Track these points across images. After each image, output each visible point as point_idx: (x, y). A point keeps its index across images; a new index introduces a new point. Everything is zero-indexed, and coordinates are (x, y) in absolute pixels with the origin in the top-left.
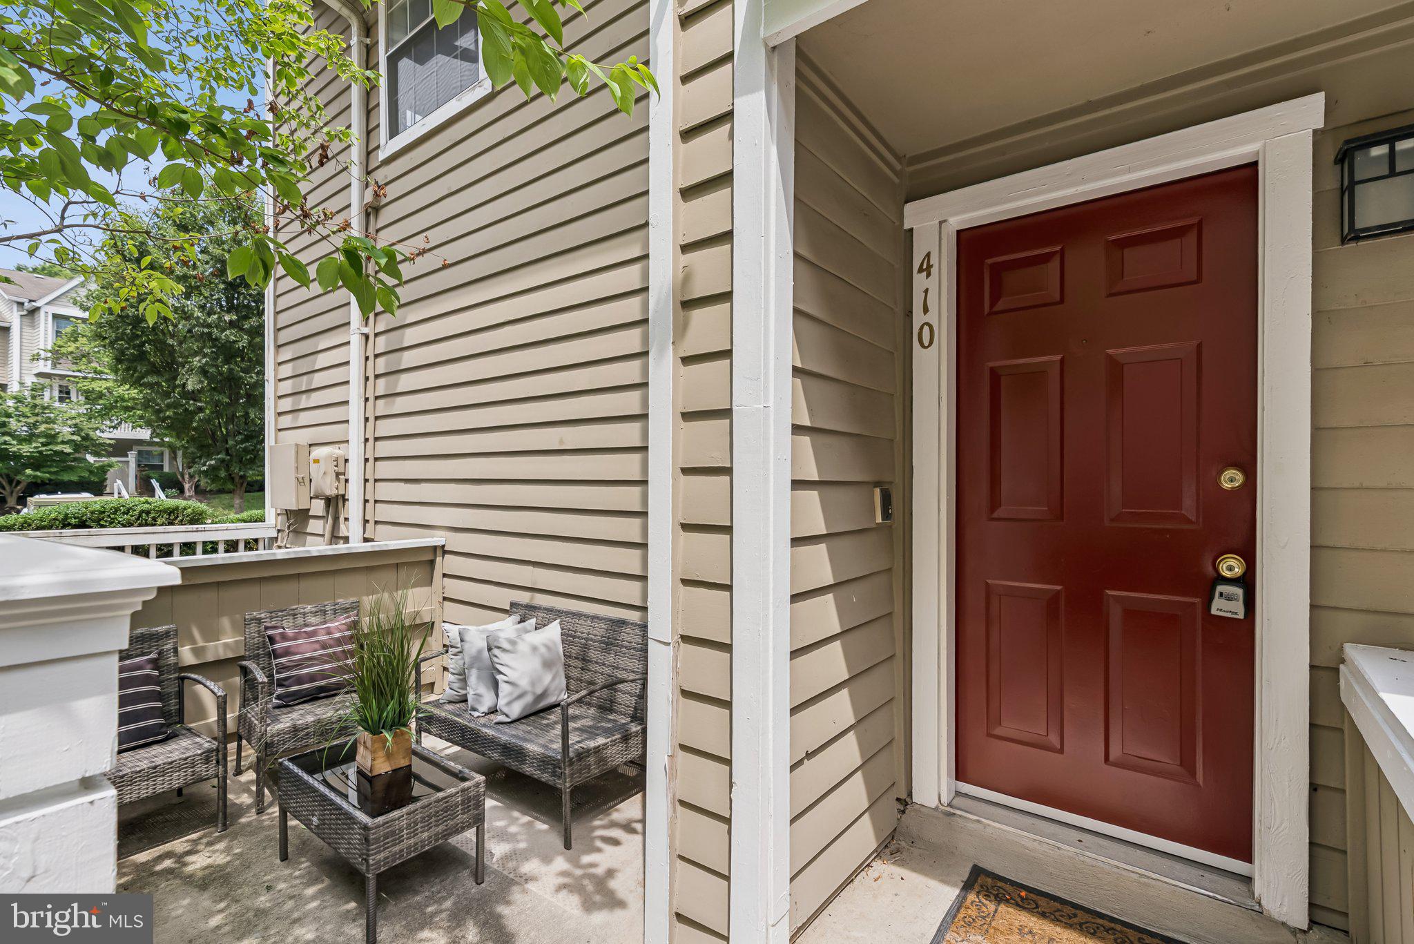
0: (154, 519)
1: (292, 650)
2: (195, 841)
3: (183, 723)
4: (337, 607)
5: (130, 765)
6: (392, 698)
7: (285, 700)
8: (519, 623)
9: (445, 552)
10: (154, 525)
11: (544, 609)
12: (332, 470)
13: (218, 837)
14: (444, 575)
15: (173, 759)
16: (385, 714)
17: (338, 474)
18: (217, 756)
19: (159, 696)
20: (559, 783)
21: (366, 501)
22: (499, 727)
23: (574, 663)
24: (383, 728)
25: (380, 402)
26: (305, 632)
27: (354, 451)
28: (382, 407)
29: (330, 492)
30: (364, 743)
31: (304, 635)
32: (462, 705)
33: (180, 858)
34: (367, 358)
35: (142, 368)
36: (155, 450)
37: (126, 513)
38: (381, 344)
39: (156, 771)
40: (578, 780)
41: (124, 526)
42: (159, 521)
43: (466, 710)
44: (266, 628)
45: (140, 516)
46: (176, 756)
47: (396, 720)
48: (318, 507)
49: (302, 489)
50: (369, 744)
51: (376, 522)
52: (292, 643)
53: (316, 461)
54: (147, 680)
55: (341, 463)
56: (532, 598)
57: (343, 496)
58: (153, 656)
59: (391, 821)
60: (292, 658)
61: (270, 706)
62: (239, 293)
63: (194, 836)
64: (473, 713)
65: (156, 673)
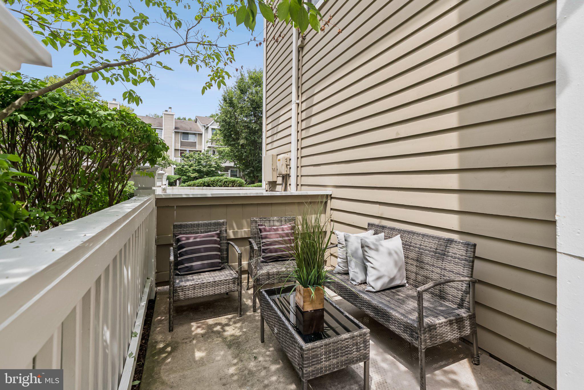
0: (228, 184)
1: (268, 236)
2: (229, 319)
3: (228, 263)
4: (286, 219)
5: (207, 278)
6: (314, 268)
7: (266, 259)
8: (374, 234)
9: (332, 198)
10: (228, 187)
11: (389, 228)
12: (285, 163)
13: (238, 320)
14: (331, 209)
15: (222, 279)
16: (310, 277)
17: (287, 165)
18: (238, 281)
19: (219, 250)
20: (416, 343)
21: (298, 176)
22: (369, 294)
23: (410, 261)
24: (309, 285)
25: (304, 132)
26: (273, 229)
27: (293, 155)
28: (304, 134)
29: (284, 172)
30: (300, 291)
31: (273, 230)
32: (346, 277)
33: (223, 326)
34: (298, 114)
35: (231, 139)
36: (235, 169)
37: (220, 182)
38: (304, 106)
39: (215, 284)
40: (429, 344)
41: (220, 186)
42: (230, 186)
43: (348, 280)
44: (259, 225)
45: (224, 183)
46: (223, 278)
47: (316, 281)
48: (280, 180)
49: (274, 172)
50: (302, 292)
51: (302, 185)
52: (268, 233)
53: (279, 160)
54: (215, 242)
55: (288, 160)
56: (380, 222)
57: (289, 174)
58: (218, 232)
59: (316, 348)
60: (268, 240)
61: (259, 261)
62: (257, 111)
63: (230, 316)
64: (352, 282)
65: (219, 239)
